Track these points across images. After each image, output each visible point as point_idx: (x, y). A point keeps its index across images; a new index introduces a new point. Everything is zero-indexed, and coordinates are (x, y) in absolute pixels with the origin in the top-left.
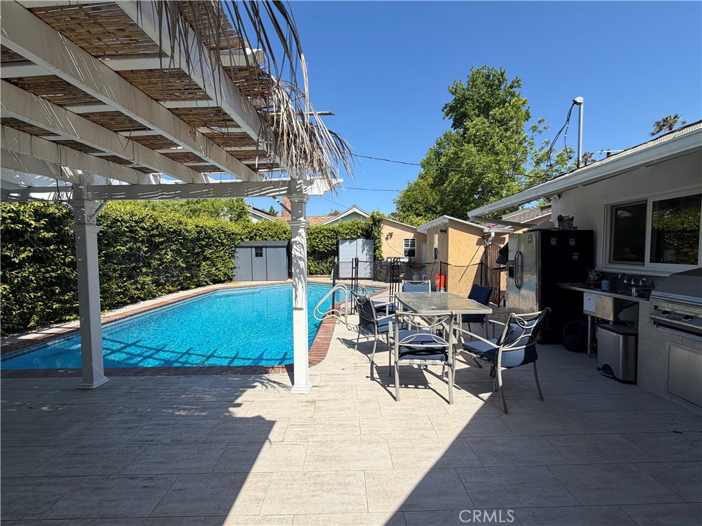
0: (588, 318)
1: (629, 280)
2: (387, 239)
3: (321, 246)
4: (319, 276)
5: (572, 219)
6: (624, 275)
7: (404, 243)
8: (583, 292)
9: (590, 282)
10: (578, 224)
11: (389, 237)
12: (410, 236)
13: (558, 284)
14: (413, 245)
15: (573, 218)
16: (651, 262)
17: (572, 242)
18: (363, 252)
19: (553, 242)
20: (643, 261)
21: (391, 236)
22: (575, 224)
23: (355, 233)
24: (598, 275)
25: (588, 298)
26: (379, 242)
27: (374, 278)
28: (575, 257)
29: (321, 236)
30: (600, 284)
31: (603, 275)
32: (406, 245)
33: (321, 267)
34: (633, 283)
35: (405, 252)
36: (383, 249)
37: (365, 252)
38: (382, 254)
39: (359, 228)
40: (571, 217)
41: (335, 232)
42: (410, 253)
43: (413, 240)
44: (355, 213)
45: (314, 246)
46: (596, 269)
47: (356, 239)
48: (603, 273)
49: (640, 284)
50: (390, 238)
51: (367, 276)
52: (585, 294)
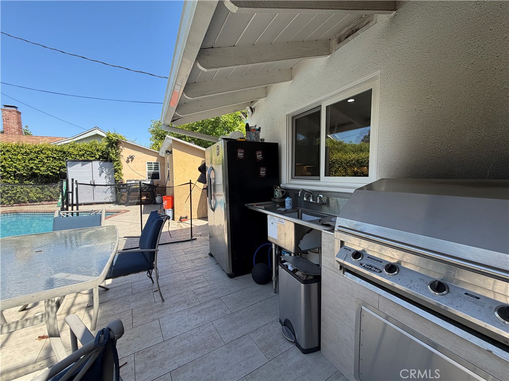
0: (272, 246)
1: (308, 198)
2: (128, 161)
3: (42, 169)
4: (47, 202)
5: (259, 130)
6: (304, 191)
7: (147, 166)
8: (267, 215)
9: (276, 200)
10: (265, 136)
11: (130, 160)
12: (154, 159)
13: (246, 205)
14: (156, 168)
15: (260, 128)
16: (325, 176)
17: (259, 156)
18: (100, 175)
19: (240, 154)
20: (319, 175)
21: (133, 159)
22: (262, 135)
23: (92, 154)
24: (283, 192)
25: (272, 221)
26: (118, 165)
27: (117, 202)
28: (263, 172)
29: (43, 156)
30: (284, 202)
31: (287, 192)
32: (150, 168)
33: (48, 193)
34: (311, 200)
35: (149, 175)
36: (123, 171)
37: (104, 175)
38: (123, 177)
39: (98, 150)
40: (257, 128)
41: (64, 153)
42: (155, 176)
43: (157, 164)
44: (97, 135)
45: (32, 168)
46: (281, 185)
47: (91, 161)
48: (287, 189)
49: (318, 202)
50: (132, 161)
51: (108, 200)
52: (269, 217)
